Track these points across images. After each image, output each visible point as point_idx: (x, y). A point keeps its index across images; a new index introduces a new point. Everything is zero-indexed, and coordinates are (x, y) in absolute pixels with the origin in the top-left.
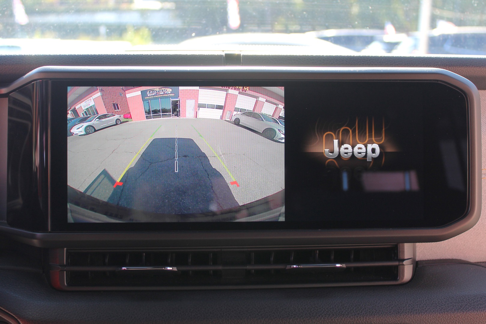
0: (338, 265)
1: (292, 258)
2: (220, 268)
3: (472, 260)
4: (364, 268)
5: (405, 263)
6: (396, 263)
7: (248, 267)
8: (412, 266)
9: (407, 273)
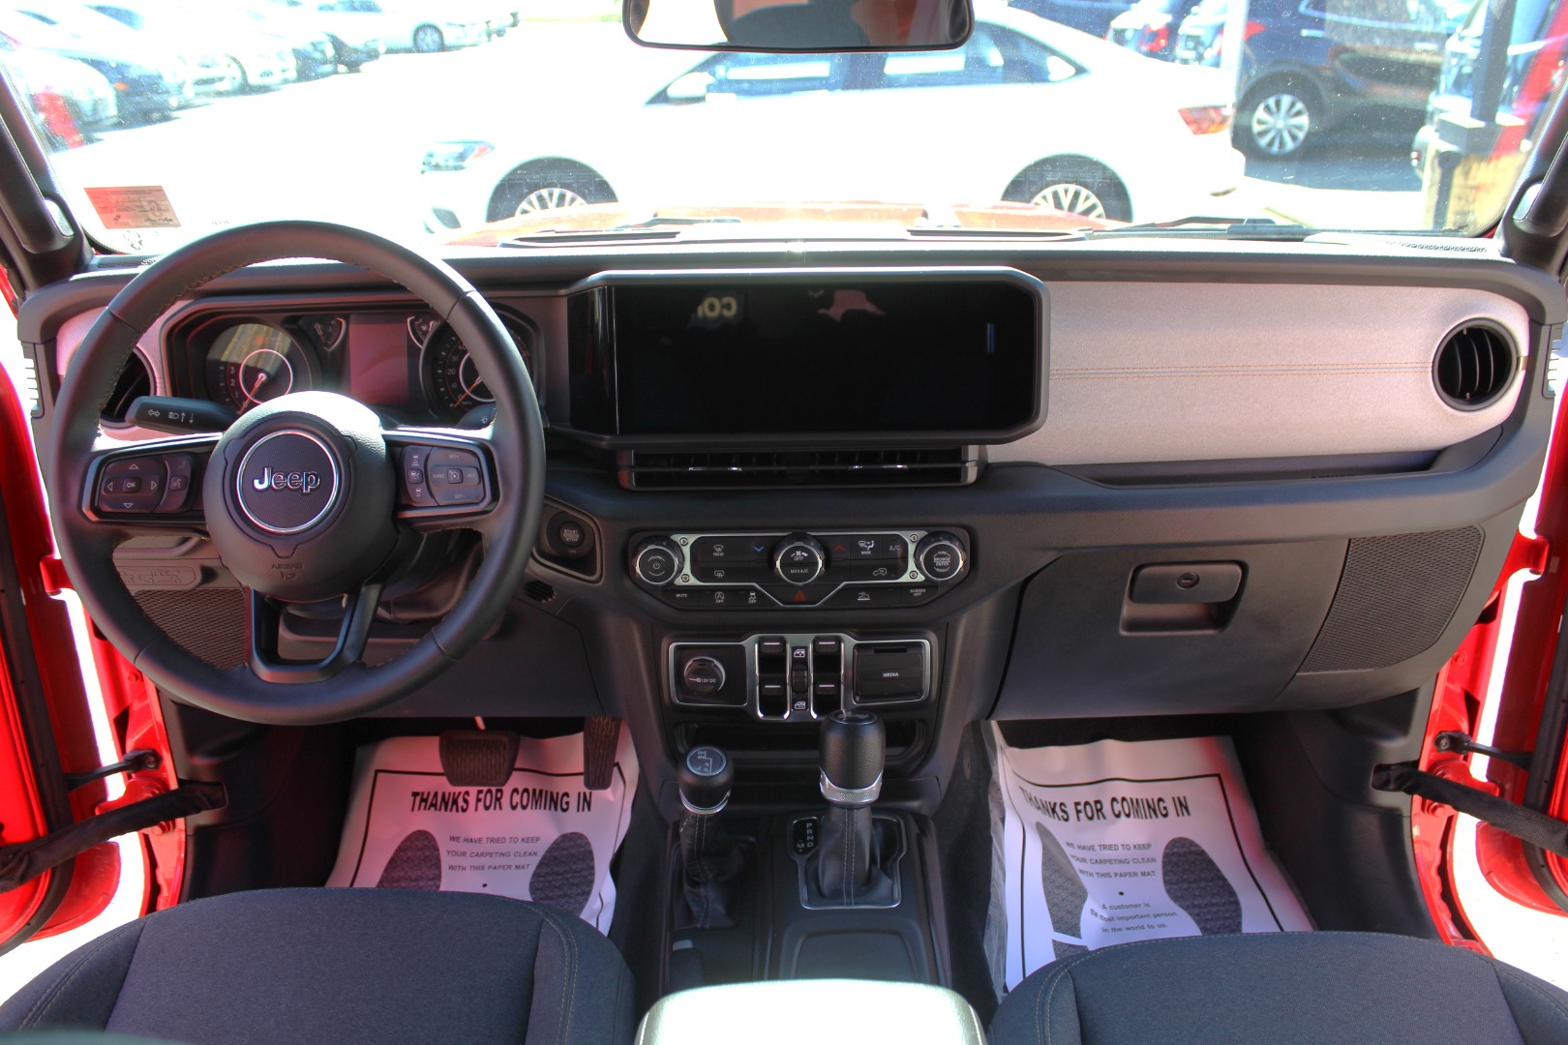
0: (899, 466)
1: (857, 459)
2: (784, 468)
3: (1050, 463)
4: (931, 469)
5: (967, 465)
6: (959, 465)
7: (811, 468)
8: (976, 468)
9: (972, 474)
